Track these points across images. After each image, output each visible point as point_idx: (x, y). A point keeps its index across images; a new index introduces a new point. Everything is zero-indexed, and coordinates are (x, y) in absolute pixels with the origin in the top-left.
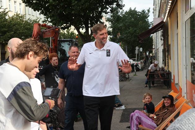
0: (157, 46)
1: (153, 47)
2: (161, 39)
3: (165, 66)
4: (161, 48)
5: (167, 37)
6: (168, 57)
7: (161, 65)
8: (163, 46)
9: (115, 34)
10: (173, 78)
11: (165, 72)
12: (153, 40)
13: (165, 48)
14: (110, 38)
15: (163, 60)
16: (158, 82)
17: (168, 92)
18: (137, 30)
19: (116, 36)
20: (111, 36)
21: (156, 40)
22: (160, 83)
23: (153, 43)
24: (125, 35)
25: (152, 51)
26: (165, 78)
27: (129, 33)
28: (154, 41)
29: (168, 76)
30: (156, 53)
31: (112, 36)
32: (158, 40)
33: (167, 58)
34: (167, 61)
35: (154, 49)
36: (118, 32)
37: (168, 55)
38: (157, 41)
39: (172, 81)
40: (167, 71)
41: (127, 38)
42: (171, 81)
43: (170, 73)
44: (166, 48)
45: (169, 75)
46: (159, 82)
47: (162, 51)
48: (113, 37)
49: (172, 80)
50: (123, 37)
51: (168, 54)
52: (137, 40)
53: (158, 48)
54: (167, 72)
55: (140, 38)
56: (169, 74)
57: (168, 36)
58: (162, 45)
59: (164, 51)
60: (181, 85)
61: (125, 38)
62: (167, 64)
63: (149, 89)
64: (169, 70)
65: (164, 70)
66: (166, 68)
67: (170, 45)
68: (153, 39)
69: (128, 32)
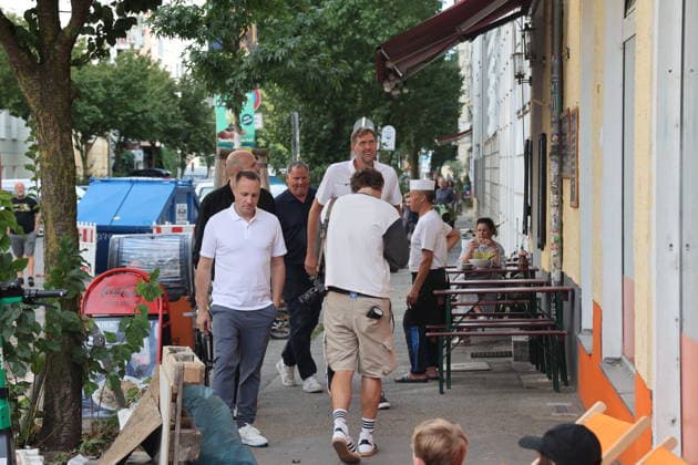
0: (485, 121)
1: (463, 126)
2: (519, 76)
3: (541, 246)
4: (513, 134)
5: (556, 62)
6: (560, 192)
7: (512, 239)
8: (528, 117)
9: (223, 33)
10: (587, 322)
11: (541, 284)
12: (458, 80)
13: (544, 136)
14: (195, 53)
15: (528, 211)
16: (496, 349)
17: (559, 410)
18: (366, 13)
19: (231, 46)
20: (201, 42)
21: (484, 82)
22: (509, 354)
23: (462, 99)
24: (291, 44)
25: (456, 148)
26: (541, 321)
27: (315, 27)
28: (470, 87)
29: (560, 313)
30: (480, 165)
31: (205, 48)
32: (493, 81)
33: (551, 198)
34: (551, 212)
35: (466, 139)
36: (243, 21)
37: (560, 179)
38: (491, 89)
39: (586, 342)
40: (555, 276)
41: (304, 59)
42: (574, 343)
43: (573, 291)
44: (550, 131)
45: (566, 305)
46: (503, 349)
47: (520, 149)
48: (211, 49)
49: (580, 337)
50: (280, 53)
51: (561, 170)
52: (368, 77)
53: (490, 132)
54: (553, 287)
55: (390, 65)
56: (565, 295)
57: (562, 55)
58: (521, 114)
59: (534, 152)
60: (649, 366)
61: (291, 63)
62: (551, 237)
63: (442, 392)
64: (562, 273)
65: (533, 272)
66: (544, 262)
67: (575, 115)
68: (462, 73)
69: (309, 22)
